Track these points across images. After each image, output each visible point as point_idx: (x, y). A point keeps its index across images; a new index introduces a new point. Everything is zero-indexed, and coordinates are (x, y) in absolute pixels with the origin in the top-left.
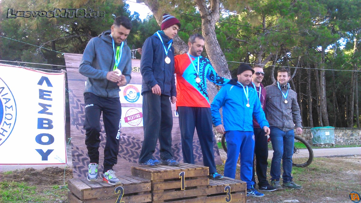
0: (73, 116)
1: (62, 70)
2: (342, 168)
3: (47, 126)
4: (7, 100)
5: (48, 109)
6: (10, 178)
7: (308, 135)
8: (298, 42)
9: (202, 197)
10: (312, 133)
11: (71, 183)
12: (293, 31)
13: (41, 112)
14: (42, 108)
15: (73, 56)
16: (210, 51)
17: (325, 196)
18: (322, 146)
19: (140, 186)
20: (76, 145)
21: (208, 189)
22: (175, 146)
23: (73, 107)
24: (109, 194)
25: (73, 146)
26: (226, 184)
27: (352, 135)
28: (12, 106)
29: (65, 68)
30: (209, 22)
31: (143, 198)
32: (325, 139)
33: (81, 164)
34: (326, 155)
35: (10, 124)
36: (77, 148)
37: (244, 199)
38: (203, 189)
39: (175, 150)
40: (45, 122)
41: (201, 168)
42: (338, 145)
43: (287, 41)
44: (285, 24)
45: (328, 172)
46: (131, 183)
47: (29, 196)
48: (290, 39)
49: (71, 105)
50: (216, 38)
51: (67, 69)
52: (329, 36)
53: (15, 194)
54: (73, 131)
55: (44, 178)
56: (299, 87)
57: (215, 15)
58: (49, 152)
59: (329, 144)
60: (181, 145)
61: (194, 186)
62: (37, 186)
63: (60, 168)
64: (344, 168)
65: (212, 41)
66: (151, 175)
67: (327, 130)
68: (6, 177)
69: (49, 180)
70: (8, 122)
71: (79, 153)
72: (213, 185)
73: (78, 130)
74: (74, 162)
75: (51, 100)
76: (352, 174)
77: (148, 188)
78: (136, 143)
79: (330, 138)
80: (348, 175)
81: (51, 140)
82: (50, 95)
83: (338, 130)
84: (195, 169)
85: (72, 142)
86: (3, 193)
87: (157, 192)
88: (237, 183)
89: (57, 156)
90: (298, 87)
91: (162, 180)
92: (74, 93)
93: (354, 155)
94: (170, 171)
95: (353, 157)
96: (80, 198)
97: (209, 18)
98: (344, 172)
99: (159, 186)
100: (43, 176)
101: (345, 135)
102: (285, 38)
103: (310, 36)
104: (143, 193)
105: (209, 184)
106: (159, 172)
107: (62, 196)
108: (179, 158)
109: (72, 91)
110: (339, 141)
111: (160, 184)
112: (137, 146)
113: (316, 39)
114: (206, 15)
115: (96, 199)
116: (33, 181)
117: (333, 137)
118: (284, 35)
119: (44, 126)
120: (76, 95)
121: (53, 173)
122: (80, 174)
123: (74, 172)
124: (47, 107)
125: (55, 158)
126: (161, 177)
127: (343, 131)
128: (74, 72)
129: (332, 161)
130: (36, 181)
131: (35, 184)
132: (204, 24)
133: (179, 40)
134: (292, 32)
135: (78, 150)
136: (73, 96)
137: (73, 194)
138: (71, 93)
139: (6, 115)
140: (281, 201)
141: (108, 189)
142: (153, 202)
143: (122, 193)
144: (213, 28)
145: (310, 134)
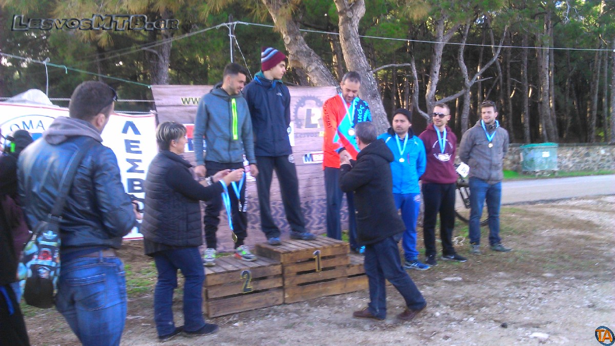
3: (139, 188)
5: (138, 166)
9: (342, 279)
10: (521, 154)
13: (130, 170)
14: (130, 166)
15: (163, 89)
17: (498, 271)
18: (537, 174)
19: (269, 269)
21: (349, 269)
24: (234, 278)
29: (154, 108)
30: (349, 22)
31: (273, 282)
32: (542, 163)
38: (342, 269)
39: (305, 211)
40: (135, 183)
42: (562, 173)
46: (258, 265)
50: (360, 45)
51: (158, 109)
56: (508, 71)
57: (358, 9)
59: (548, 172)
61: (331, 266)
65: (354, 49)
66: (280, 256)
67: (545, 149)
72: (356, 263)
75: (139, 152)
76: (547, 236)
77: (278, 271)
78: (254, 202)
79: (549, 162)
80: (542, 238)
82: (137, 147)
83: (564, 148)
84: (333, 247)
87: (289, 275)
90: (506, 72)
91: (293, 262)
94: (303, 251)
97: (349, 14)
101: (575, 155)
104: (272, 277)
105: (350, 262)
106: (290, 252)
108: (311, 221)
111: (292, 266)
114: (345, 9)
117: (555, 160)
124: (136, 163)
126: (292, 258)
127: (573, 149)
130: (127, 257)
132: (342, 23)
140: (440, 279)
141: (233, 273)
142: (285, 287)
143: (248, 277)
144: (356, 29)
145: (519, 154)
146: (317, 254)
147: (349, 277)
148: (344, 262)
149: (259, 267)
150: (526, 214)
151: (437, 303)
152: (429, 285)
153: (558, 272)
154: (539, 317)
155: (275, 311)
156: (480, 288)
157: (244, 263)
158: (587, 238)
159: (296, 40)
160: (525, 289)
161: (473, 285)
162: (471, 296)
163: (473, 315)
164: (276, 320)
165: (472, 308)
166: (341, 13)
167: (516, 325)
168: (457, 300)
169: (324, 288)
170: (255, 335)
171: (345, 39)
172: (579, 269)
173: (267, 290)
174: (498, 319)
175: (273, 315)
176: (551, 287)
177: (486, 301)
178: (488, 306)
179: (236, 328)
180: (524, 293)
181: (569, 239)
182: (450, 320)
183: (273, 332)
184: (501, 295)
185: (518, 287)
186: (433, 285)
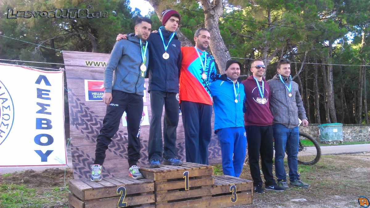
0: (73, 115)
1: (60, 68)
2: (351, 165)
3: (46, 126)
4: (4, 100)
5: (46, 109)
6: (9, 180)
7: (316, 132)
8: (304, 36)
9: (207, 197)
10: (319, 130)
11: (73, 183)
12: (299, 25)
13: (40, 112)
14: (40, 108)
16: (214, 47)
17: (333, 195)
18: (330, 143)
19: (143, 186)
20: (76, 145)
21: (213, 189)
22: (179, 145)
23: (73, 106)
24: (111, 194)
25: (73, 147)
26: (232, 184)
27: (361, 132)
28: (9, 106)
29: (63, 67)
30: (212, 17)
31: (146, 198)
32: (333, 136)
33: (82, 165)
34: (334, 153)
35: (8, 125)
36: (77, 149)
37: (250, 199)
38: (207, 189)
40: (43, 122)
41: (205, 168)
42: (346, 142)
43: (294, 36)
44: (291, 19)
45: (336, 169)
46: (133, 183)
47: (29, 198)
48: (297, 34)
49: (70, 105)
50: (219, 34)
51: (66, 67)
52: (336, 30)
53: (14, 197)
54: (72, 132)
55: (44, 180)
56: (306, 83)
57: (218, 10)
58: (49, 152)
59: (337, 141)
60: (184, 145)
61: (198, 186)
62: (37, 188)
63: (60, 170)
64: (353, 165)
65: (215, 36)
66: (153, 175)
67: (335, 127)
68: (5, 179)
69: (49, 181)
70: (5, 123)
71: (78, 153)
72: (218, 185)
73: (78, 131)
74: (74, 163)
75: (49, 99)
76: (360, 171)
77: (151, 188)
79: (338, 135)
80: (357, 173)
81: (51, 140)
82: (48, 95)
83: (346, 127)
84: (200, 169)
85: (71, 142)
86: (1, 196)
87: (161, 193)
88: (243, 183)
89: (56, 157)
90: (305, 83)
91: (165, 180)
92: (73, 92)
93: (363, 152)
94: (174, 171)
95: (362, 154)
96: (81, 199)
97: (212, 12)
98: (353, 170)
99: (162, 186)
100: (43, 177)
101: (353, 132)
102: (291, 33)
103: (316, 31)
104: (146, 193)
105: (214, 184)
106: (162, 171)
107: (62, 198)
108: (183, 157)
109: (71, 90)
110: (348, 137)
111: (163, 185)
113: (323, 34)
114: (209, 9)
115: (98, 199)
116: (32, 183)
117: (341, 134)
118: (289, 30)
119: (43, 126)
120: (75, 94)
121: (53, 174)
122: (81, 175)
123: (75, 173)
124: (46, 107)
125: (55, 159)
126: (164, 177)
127: (351, 128)
128: (72, 71)
129: (340, 159)
131: (36, 186)
132: (207, 19)
133: (181, 35)
134: (298, 27)
135: (78, 151)
136: (72, 95)
137: (74, 195)
138: (70, 92)
139: (3, 116)
140: (288, 200)
141: (110, 189)
142: (156, 203)
143: (124, 193)
144: (217, 23)
146: (186, 174)
147: (213, 196)
148: (209, 183)
149: (134, 184)
152: (280, 205)
161: (317, 205)
166: (206, 12)
169: (191, 205)
173: (140, 205)
186: (283, 205)
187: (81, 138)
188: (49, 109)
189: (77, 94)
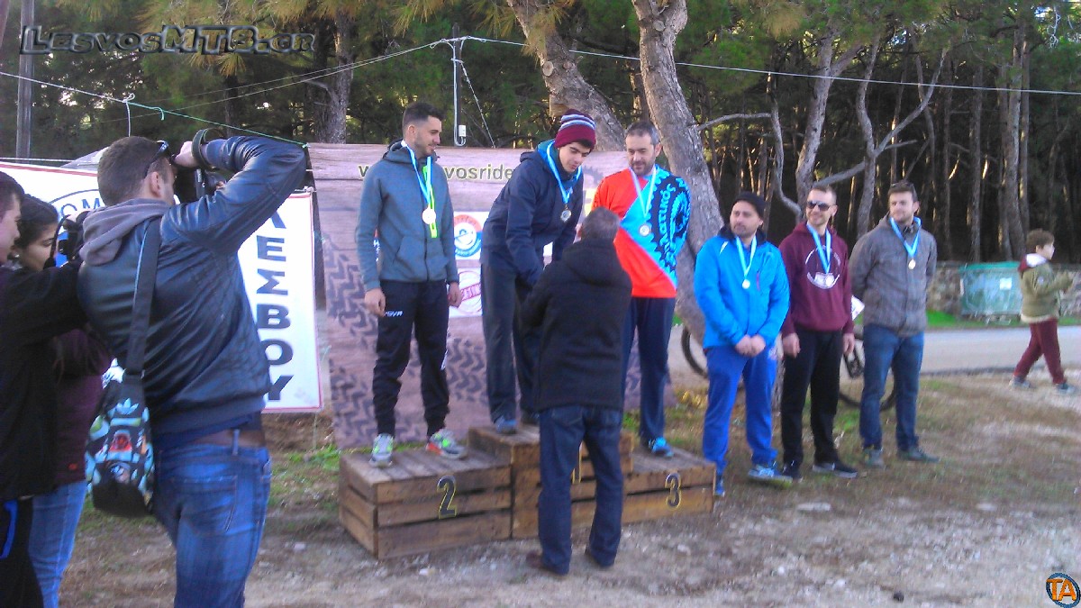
0: (333, 294)
1: (306, 187)
2: (978, 414)
3: (277, 321)
5: (277, 283)
7: (952, 286)
8: (938, 8)
10: (962, 282)
13: (263, 290)
14: (263, 282)
15: (328, 150)
17: (896, 496)
19: (488, 475)
20: (340, 363)
21: (631, 481)
23: (333, 274)
24: (426, 490)
25: (333, 366)
26: (672, 469)
29: (311, 182)
30: (657, 38)
31: (494, 499)
32: (997, 300)
33: (350, 406)
36: (342, 371)
37: (709, 503)
40: (272, 312)
46: (470, 468)
49: (327, 270)
50: (676, 79)
51: (318, 184)
56: (946, 131)
57: (674, 17)
58: (284, 380)
59: (1008, 316)
65: (665, 87)
67: (1005, 274)
69: (276, 439)
71: (345, 380)
72: (642, 472)
75: (283, 259)
76: (993, 434)
77: (504, 479)
78: (474, 354)
79: (1012, 299)
80: (983, 438)
81: (287, 353)
82: (280, 249)
85: (331, 356)
87: (523, 488)
89: (300, 390)
92: (333, 241)
96: (370, 498)
97: (658, 26)
98: (976, 428)
99: (527, 475)
104: (493, 489)
105: (632, 471)
106: (528, 447)
107: (313, 482)
109: (328, 237)
111: (529, 473)
112: (476, 363)
114: (652, 17)
119: (272, 321)
120: (337, 244)
124: (277, 278)
125: (296, 395)
126: (531, 456)
128: (331, 191)
135: (343, 375)
136: (331, 248)
138: (328, 241)
140: (792, 506)
141: (425, 482)
142: (514, 508)
143: (451, 488)
144: (670, 52)
145: (957, 282)
149: (472, 471)
150: (958, 391)
151: (783, 549)
152: (770, 516)
153: (1005, 501)
154: (963, 584)
155: (494, 551)
156: (863, 526)
157: (445, 462)
158: (1063, 442)
159: (563, 68)
160: (942, 531)
161: (850, 521)
162: (843, 540)
163: (844, 575)
164: (493, 567)
165: (844, 562)
166: (645, 23)
167: (919, 596)
168: (818, 546)
170: (454, 592)
171: (649, 67)
172: (1044, 498)
173: (482, 513)
174: (889, 584)
175: (489, 558)
176: (988, 530)
177: (871, 550)
178: (872, 560)
179: (424, 579)
180: (940, 539)
181: (1032, 443)
182: (802, 582)
183: (487, 589)
184: (899, 540)
185: (930, 527)
187: (350, 346)
188: (282, 284)
189: (342, 247)
